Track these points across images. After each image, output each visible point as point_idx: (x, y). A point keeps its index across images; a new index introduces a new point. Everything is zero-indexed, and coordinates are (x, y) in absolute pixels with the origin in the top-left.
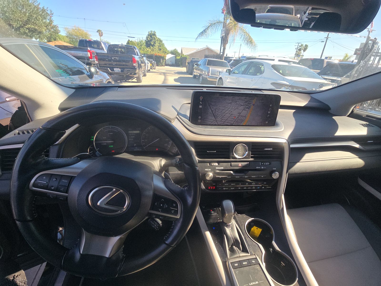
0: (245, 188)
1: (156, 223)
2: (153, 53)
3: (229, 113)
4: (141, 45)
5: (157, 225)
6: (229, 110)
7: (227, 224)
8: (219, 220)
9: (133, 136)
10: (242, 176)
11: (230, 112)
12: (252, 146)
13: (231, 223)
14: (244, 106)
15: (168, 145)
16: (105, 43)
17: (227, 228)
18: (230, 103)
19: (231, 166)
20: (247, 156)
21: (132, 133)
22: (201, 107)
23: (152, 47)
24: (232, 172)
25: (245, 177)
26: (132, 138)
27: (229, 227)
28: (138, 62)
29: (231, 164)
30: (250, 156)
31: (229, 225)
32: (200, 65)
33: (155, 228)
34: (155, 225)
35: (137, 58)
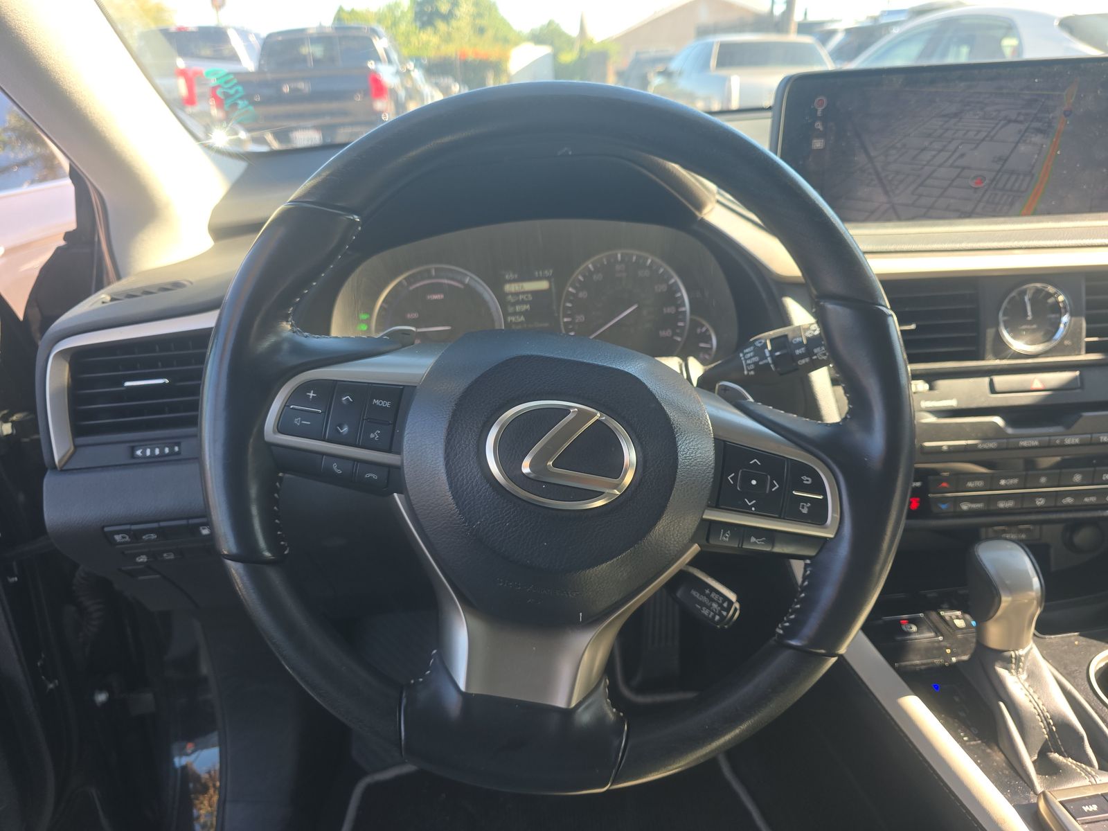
0: (1069, 500)
1: (713, 595)
2: (450, 50)
3: (950, 161)
4: (395, 24)
5: (720, 605)
6: (952, 147)
7: (1006, 654)
8: (953, 654)
9: (523, 302)
10: (1050, 435)
11: (957, 154)
12: (1088, 294)
13: (1023, 648)
14: (1021, 122)
15: (675, 334)
16: (243, 34)
17: (1010, 672)
18: (956, 115)
19: (993, 390)
20: (1067, 342)
21: (517, 294)
22: (818, 144)
23: (441, 26)
24: (998, 420)
25: (1068, 441)
26: (520, 313)
27: (1018, 667)
28: (393, 92)
29: (991, 384)
30: (1080, 339)
31: (1018, 659)
32: (680, 73)
33: (714, 617)
34: (715, 605)
35: (388, 75)
